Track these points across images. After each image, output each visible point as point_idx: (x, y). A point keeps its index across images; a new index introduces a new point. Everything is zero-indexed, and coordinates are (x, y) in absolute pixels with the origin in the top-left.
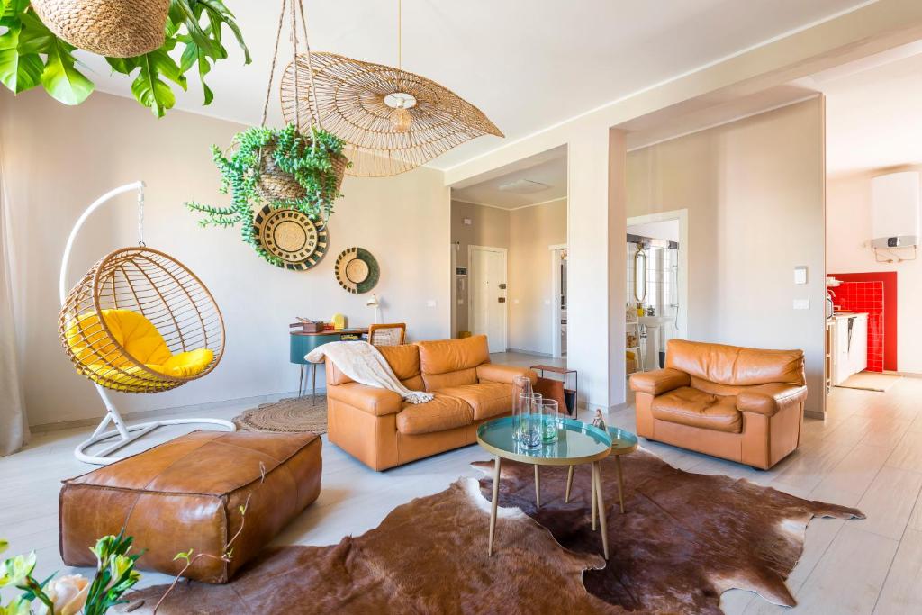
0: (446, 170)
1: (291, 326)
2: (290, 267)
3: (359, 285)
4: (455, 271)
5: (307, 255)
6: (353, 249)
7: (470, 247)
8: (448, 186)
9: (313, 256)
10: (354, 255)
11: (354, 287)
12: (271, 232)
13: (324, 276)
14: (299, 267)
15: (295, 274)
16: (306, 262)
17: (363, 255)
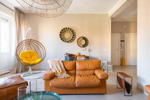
0: (109, 13)
1: (65, 55)
2: (67, 42)
3: (83, 45)
4: (120, 41)
5: (71, 39)
6: (82, 37)
7: (126, 34)
8: (110, 17)
9: (72, 39)
10: (82, 38)
11: (82, 46)
12: (63, 35)
13: (75, 44)
14: (69, 42)
15: (68, 43)
16: (71, 41)
17: (84, 38)
